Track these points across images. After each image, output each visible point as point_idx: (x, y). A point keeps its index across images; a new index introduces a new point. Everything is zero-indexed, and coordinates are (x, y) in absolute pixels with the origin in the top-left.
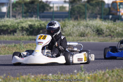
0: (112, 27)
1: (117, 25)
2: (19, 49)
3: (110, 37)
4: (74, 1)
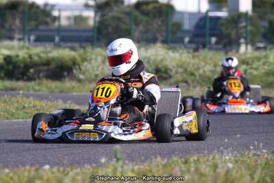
0: (188, 64)
1: (201, 58)
4: (107, 4)
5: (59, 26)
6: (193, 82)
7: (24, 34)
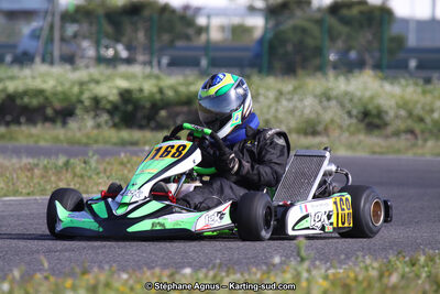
0: (417, 102)
1: (436, 94)
2: (82, 176)
3: (409, 136)
4: (284, 6)
5: (208, 41)
6: (423, 132)
7: (151, 54)
